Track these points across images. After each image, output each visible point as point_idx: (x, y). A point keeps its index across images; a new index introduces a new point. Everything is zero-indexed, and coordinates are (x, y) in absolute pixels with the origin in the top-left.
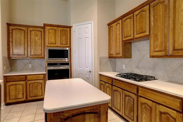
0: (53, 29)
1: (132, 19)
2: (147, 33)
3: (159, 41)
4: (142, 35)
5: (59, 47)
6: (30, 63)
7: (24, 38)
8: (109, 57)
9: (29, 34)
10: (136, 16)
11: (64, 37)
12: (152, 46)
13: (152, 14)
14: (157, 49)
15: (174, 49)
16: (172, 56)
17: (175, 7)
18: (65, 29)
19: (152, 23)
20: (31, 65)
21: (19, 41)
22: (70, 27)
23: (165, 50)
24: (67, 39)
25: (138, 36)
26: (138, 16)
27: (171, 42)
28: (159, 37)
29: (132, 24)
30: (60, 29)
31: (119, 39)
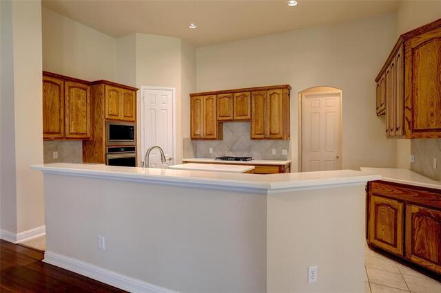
0: (115, 90)
1: (232, 100)
2: (249, 117)
3: (260, 126)
4: (243, 118)
5: (123, 120)
6: (56, 149)
7: (60, 101)
8: (192, 139)
9: (67, 93)
10: (237, 97)
11: (129, 105)
12: (253, 130)
13: (253, 101)
14: (257, 133)
15: (271, 134)
16: (269, 139)
17: (271, 102)
18: (130, 92)
19: (253, 109)
20: (57, 153)
21: (50, 105)
22: (135, 90)
23: (264, 134)
24: (131, 108)
25: (239, 118)
26: (239, 99)
27: (269, 127)
28: (260, 122)
29: (232, 104)
30: (123, 91)
31: (212, 117)
